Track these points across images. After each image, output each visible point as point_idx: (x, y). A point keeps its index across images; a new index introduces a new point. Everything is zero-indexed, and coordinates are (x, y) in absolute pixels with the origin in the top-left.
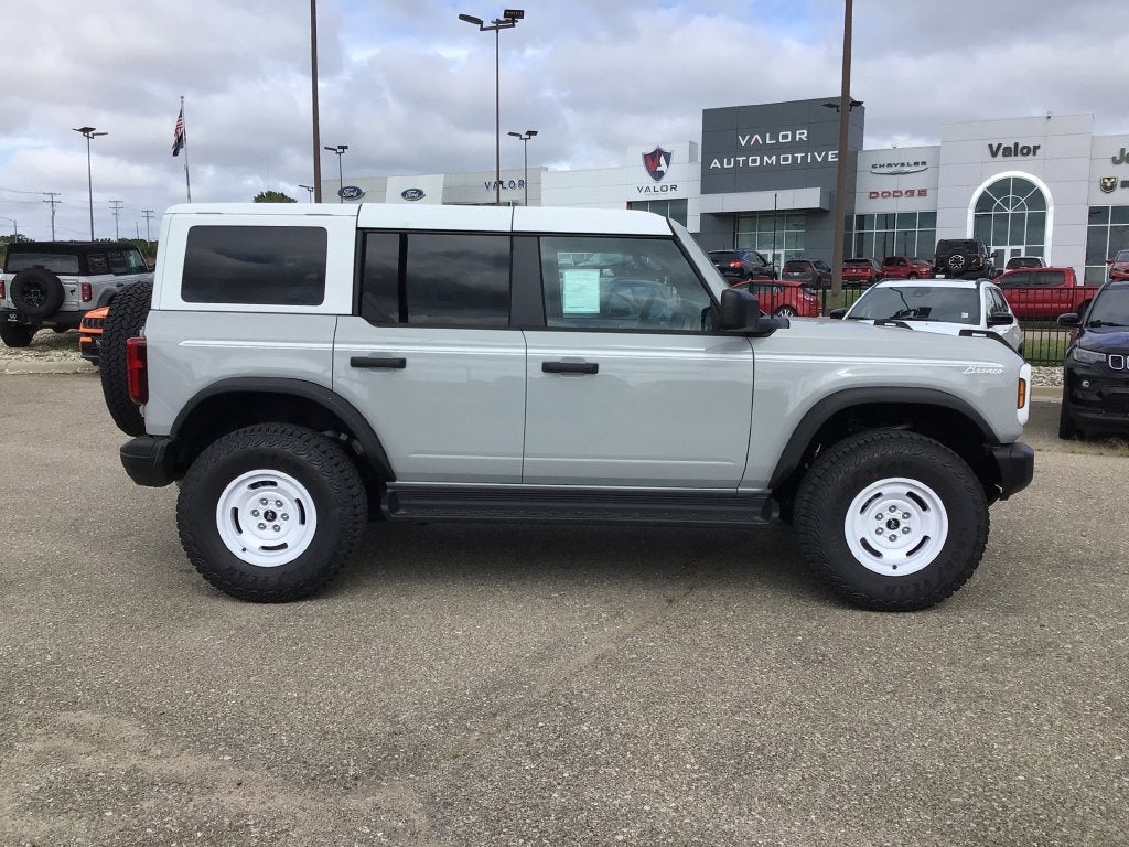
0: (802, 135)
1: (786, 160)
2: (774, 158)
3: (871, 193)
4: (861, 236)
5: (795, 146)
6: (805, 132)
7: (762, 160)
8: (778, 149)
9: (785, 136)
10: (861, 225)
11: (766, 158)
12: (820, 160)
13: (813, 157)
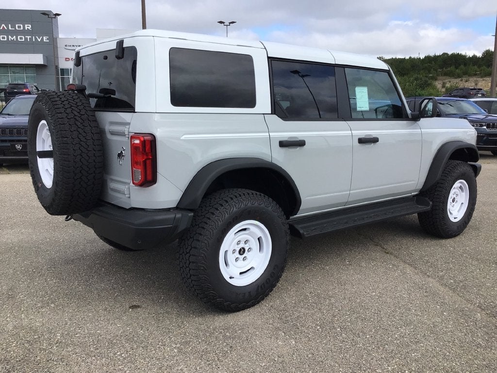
0: (28, 27)
1: (21, 38)
2: (15, 37)
3: (66, 58)
4: (63, 79)
5: (24, 32)
6: (30, 26)
7: (8, 38)
8: (16, 33)
9: (19, 27)
10: (63, 74)
11: (10, 37)
12: (39, 40)
13: (36, 38)
